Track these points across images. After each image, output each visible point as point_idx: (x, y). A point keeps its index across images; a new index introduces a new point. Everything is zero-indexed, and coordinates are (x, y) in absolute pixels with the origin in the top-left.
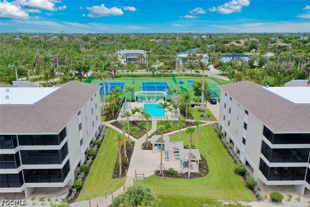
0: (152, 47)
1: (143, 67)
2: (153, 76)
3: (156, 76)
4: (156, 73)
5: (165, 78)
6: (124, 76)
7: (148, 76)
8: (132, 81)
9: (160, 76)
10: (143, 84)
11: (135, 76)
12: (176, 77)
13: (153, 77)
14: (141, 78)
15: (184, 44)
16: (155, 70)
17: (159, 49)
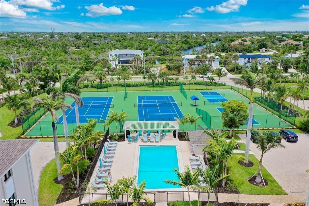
0: (150, 45)
1: (139, 71)
2: (153, 85)
3: (157, 85)
4: (156, 81)
5: (169, 88)
6: (114, 85)
7: (147, 84)
8: (123, 94)
9: (162, 85)
10: (139, 98)
11: (129, 86)
12: (185, 87)
13: (153, 87)
14: (137, 88)
15: (185, 42)
16: (156, 78)
17: (158, 48)
